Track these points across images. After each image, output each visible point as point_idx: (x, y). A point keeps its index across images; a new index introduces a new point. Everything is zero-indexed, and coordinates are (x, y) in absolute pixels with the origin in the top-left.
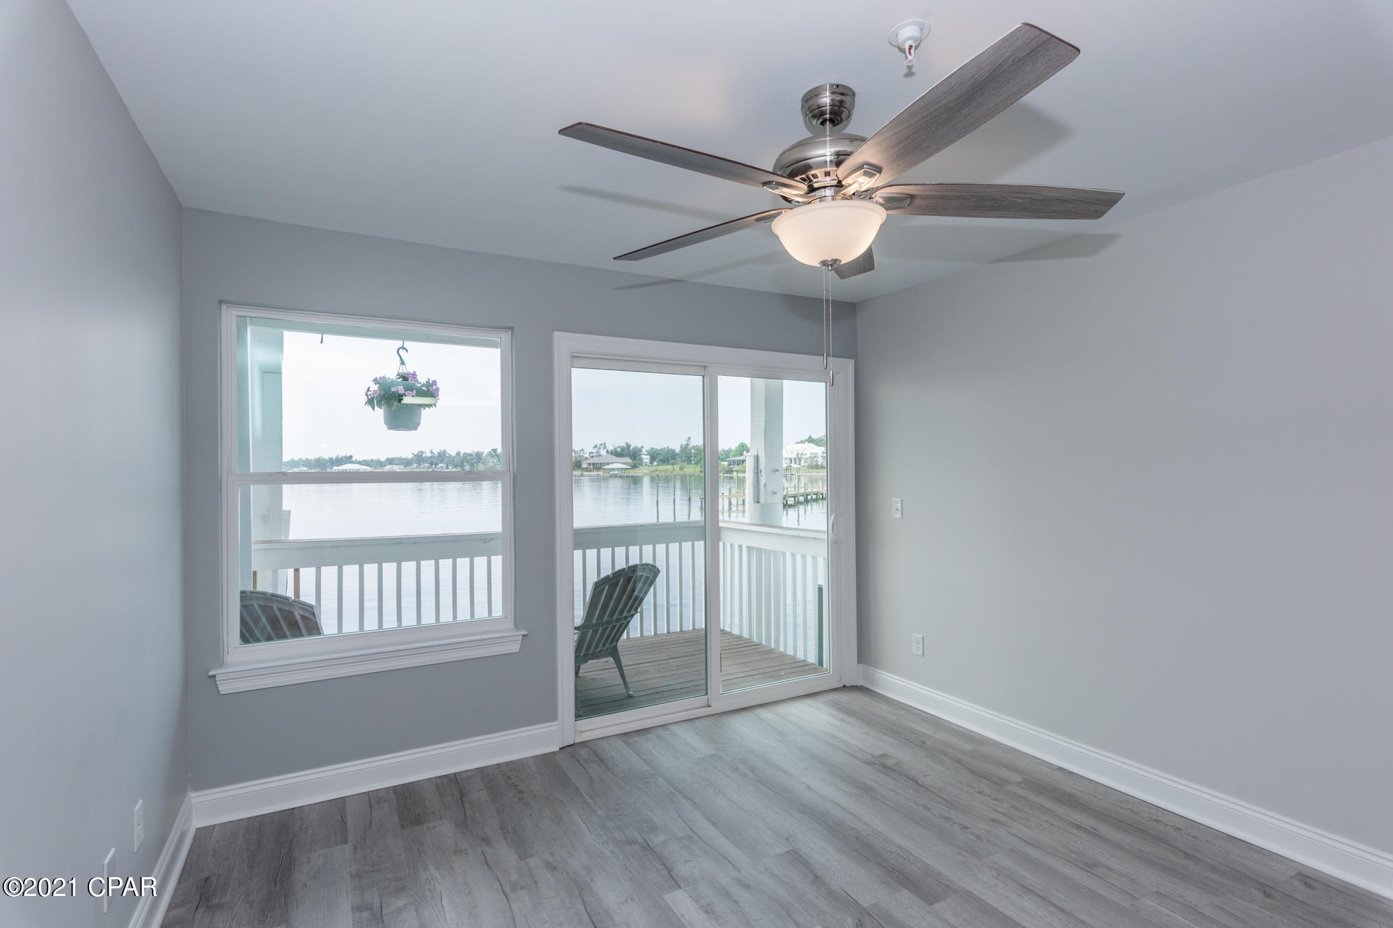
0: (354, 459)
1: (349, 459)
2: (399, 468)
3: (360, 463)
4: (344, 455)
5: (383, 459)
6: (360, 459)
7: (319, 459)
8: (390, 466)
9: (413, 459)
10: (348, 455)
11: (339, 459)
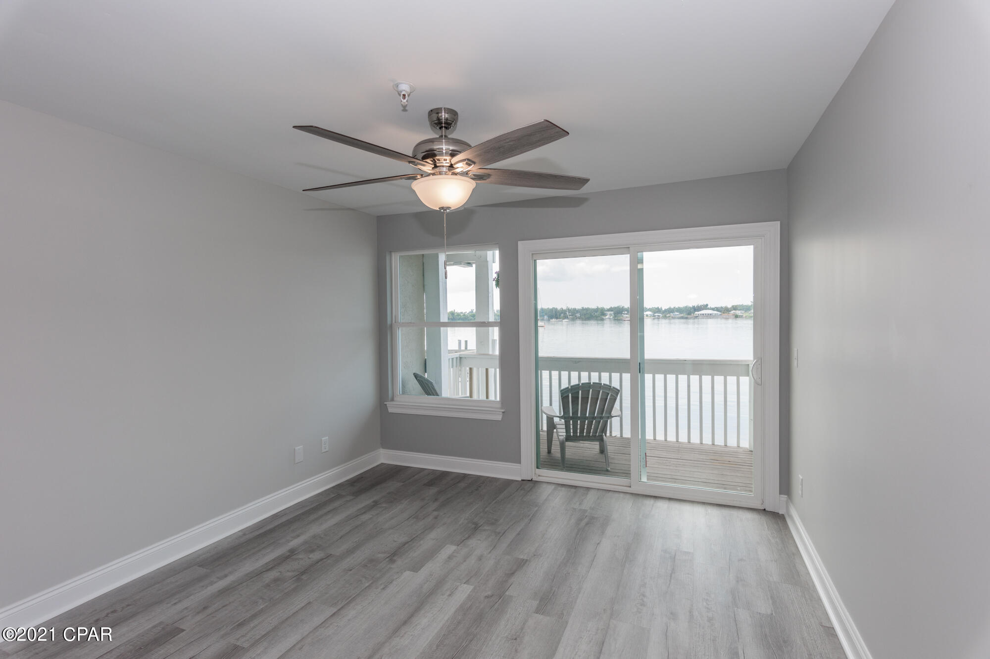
0: (709, 307)
1: (705, 307)
2: (741, 313)
3: (713, 309)
4: (702, 304)
5: (729, 306)
6: (713, 306)
7: (686, 307)
8: (734, 311)
9: (751, 305)
10: (705, 304)
11: (699, 307)
